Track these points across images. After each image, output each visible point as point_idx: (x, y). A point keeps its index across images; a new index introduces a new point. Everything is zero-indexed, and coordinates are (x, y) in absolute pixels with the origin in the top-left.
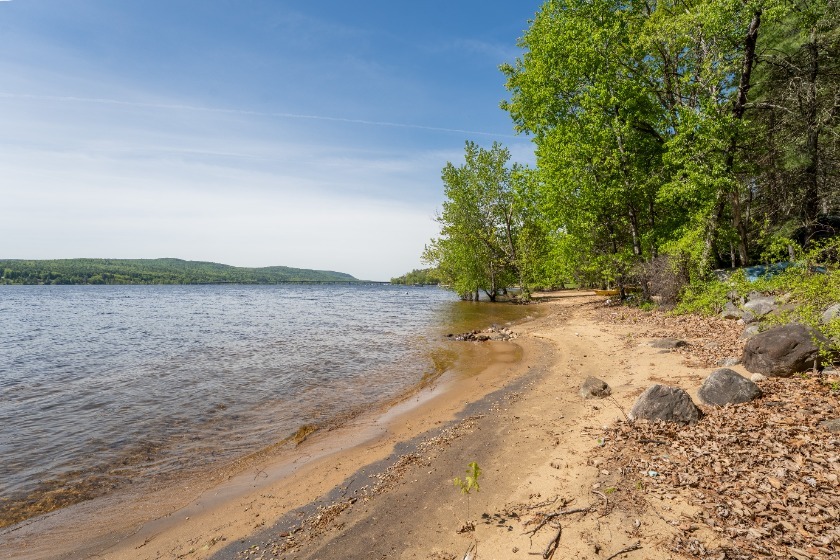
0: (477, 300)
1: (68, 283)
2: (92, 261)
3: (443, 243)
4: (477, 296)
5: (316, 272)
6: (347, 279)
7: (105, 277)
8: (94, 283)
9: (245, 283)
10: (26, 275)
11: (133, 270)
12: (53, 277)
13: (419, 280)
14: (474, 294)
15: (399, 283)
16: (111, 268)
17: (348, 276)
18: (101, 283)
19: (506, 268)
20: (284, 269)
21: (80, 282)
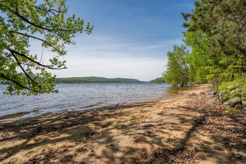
0: (177, 86)
1: (72, 83)
2: (76, 78)
3: (168, 72)
4: (177, 85)
5: (128, 79)
6: (137, 81)
7: (79, 82)
8: (77, 83)
9: (110, 83)
10: (64, 81)
11: (85, 80)
12: (69, 82)
13: (159, 81)
14: (176, 85)
15: (153, 82)
16: (80, 79)
17: (137, 80)
18: (78, 83)
19: (185, 78)
20: (120, 79)
21: (74, 83)
